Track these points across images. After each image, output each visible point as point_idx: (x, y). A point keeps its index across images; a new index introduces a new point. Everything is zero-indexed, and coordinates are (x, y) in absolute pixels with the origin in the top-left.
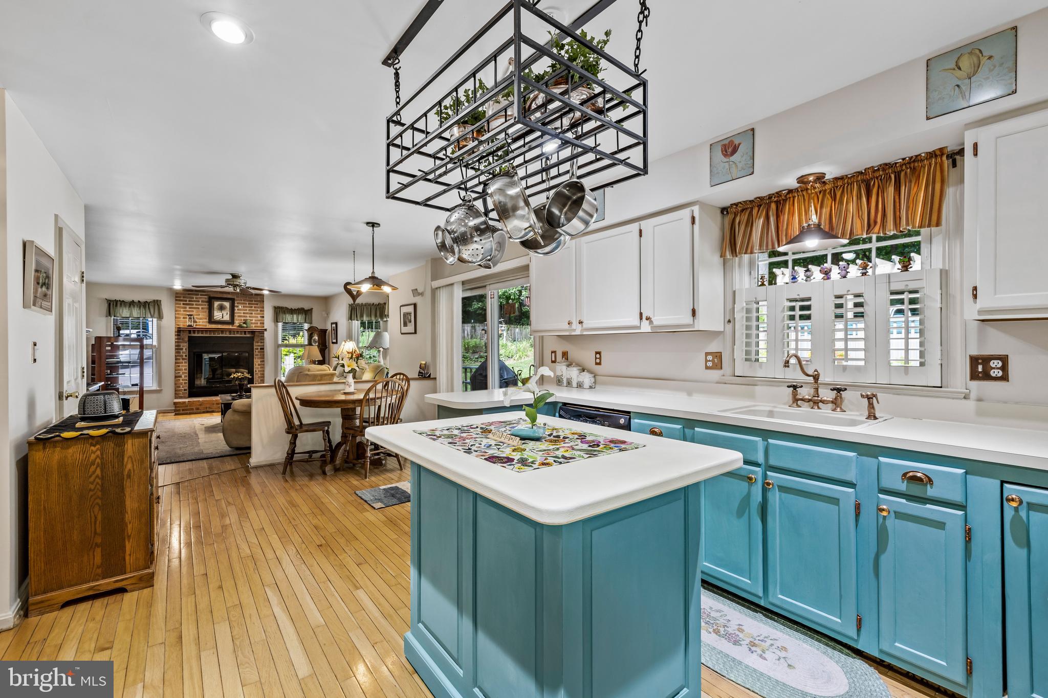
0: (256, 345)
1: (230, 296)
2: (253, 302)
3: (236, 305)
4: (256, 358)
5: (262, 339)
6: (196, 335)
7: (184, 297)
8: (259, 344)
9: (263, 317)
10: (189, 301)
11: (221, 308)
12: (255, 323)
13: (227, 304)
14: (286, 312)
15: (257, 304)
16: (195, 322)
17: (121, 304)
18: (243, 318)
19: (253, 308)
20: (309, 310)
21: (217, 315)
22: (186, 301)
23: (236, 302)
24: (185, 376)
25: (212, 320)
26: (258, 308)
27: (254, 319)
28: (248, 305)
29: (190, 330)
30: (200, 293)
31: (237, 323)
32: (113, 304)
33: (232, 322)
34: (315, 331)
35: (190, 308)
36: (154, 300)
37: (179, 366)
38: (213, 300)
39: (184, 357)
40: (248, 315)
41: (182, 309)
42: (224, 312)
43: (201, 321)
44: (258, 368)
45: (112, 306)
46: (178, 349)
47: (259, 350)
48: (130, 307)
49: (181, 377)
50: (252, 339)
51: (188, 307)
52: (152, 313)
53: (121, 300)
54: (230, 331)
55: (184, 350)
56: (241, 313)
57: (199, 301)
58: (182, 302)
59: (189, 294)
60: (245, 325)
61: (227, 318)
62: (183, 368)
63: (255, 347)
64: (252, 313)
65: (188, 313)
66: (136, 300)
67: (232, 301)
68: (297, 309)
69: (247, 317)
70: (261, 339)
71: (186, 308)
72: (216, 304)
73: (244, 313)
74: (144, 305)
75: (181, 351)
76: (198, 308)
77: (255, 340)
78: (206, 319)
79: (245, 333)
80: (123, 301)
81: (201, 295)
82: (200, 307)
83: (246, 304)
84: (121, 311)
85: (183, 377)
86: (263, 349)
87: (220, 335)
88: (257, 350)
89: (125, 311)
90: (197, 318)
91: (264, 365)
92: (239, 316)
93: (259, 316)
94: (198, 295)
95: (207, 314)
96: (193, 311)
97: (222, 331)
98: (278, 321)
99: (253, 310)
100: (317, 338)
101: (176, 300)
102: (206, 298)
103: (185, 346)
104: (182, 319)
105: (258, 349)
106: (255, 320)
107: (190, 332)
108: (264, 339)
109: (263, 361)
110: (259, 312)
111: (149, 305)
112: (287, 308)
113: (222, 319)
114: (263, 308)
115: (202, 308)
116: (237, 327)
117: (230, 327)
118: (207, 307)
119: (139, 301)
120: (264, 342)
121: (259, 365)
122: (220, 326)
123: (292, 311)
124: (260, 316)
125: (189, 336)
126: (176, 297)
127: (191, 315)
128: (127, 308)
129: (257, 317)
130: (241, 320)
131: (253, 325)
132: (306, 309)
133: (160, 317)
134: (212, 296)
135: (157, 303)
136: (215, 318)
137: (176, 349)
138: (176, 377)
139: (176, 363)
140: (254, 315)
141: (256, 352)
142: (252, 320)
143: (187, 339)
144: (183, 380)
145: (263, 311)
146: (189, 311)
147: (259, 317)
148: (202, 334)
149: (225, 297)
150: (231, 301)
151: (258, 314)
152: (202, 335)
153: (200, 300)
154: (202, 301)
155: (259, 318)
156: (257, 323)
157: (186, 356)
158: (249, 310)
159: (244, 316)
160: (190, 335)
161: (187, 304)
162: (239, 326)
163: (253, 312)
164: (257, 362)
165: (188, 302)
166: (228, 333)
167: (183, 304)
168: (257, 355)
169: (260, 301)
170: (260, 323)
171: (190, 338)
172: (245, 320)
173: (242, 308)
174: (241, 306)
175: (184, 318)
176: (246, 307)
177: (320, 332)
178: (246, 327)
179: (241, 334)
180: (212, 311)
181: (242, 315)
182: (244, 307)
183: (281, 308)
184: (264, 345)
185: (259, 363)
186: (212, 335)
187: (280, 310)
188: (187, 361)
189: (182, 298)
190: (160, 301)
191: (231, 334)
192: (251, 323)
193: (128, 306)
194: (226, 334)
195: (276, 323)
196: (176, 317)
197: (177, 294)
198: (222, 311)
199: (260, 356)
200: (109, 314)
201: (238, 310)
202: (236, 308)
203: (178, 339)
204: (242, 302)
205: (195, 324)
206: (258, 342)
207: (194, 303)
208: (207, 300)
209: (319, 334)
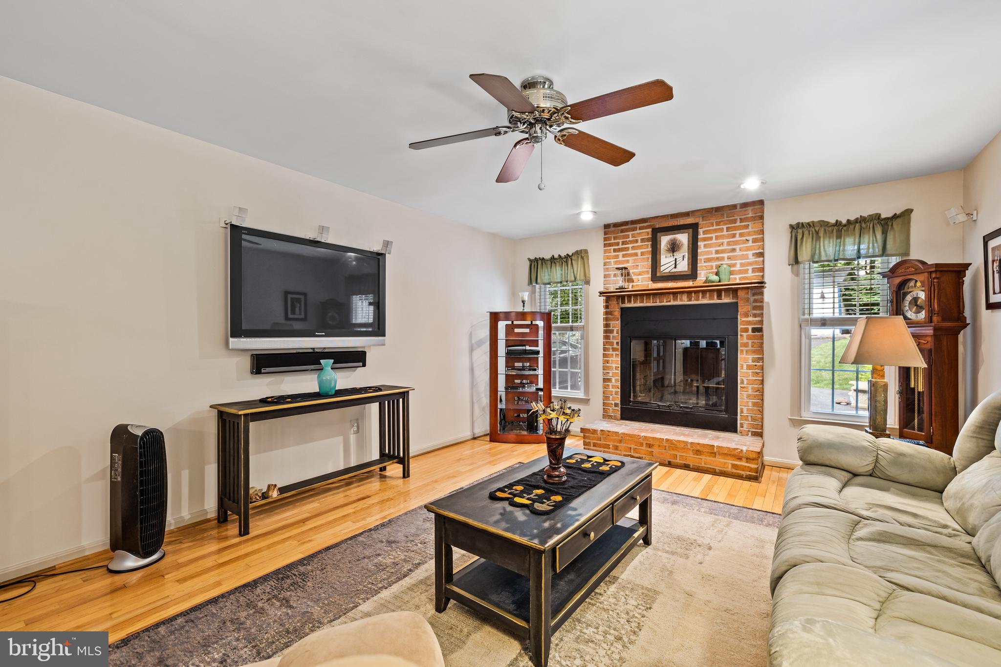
0: (744, 322)
1: (689, 220)
2: (738, 224)
3: (701, 236)
4: (742, 351)
5: (759, 307)
6: (632, 305)
7: (615, 238)
8: (751, 319)
9: (761, 255)
10: (623, 243)
11: (674, 247)
12: (740, 272)
13: (683, 238)
14: (821, 234)
15: (747, 227)
16: (632, 281)
17: (541, 265)
18: (714, 264)
19: (737, 238)
20: (895, 217)
21: (667, 263)
22: (618, 244)
23: (701, 231)
24: (616, 380)
25: (658, 275)
26: (749, 234)
27: (738, 262)
28: (725, 233)
30: (638, 226)
31: (702, 276)
32: (535, 265)
33: (693, 274)
34: (918, 272)
35: (624, 256)
36: (577, 252)
37: (608, 362)
38: (659, 234)
39: (615, 346)
40: (725, 255)
41: (612, 261)
42: (678, 255)
43: (642, 281)
44: (747, 375)
46: (607, 331)
47: (750, 332)
48: (551, 266)
49: (609, 380)
50: (734, 306)
51: (621, 254)
52: (575, 272)
53: (541, 257)
54: (689, 293)
55: (615, 334)
56: (711, 253)
57: (637, 241)
58: (612, 248)
59: (622, 231)
60: (716, 278)
61: (683, 266)
62: (614, 366)
63: (740, 327)
64: (734, 250)
65: (621, 266)
66: (556, 255)
67: (693, 231)
68: (857, 221)
69: (722, 259)
70: (755, 308)
71: (617, 256)
72: (665, 240)
73: (717, 252)
74: (565, 260)
75: (611, 335)
76: (636, 255)
77: (740, 309)
78: (648, 272)
79: (719, 293)
80: (543, 259)
81: (640, 229)
82: (639, 251)
83: (722, 230)
84: (543, 274)
85: (613, 381)
86: (760, 330)
87: (672, 303)
88: (745, 334)
89: (546, 274)
90: (635, 274)
91: (762, 368)
92: (708, 260)
93: (750, 253)
94: (634, 229)
95: (650, 263)
96: (628, 261)
97: (675, 293)
98: (800, 259)
99: (736, 243)
100: (922, 295)
101: (605, 245)
102: (648, 233)
103: (616, 325)
104: (612, 278)
105: (746, 330)
106: (742, 265)
107: (623, 297)
108: (761, 308)
109: (762, 359)
110: (750, 244)
111: (572, 259)
112: (824, 224)
113: (674, 270)
114: (762, 232)
115: (642, 254)
116: (704, 283)
117: (690, 283)
118: (650, 249)
119: (560, 256)
120: (762, 315)
121: (749, 367)
122: (670, 285)
123: (839, 229)
124: (754, 254)
125: (622, 309)
126: (605, 239)
127: (626, 268)
128: (549, 269)
129: (747, 257)
130: (710, 268)
131: (738, 277)
132: (887, 215)
133: (586, 279)
134: (657, 227)
135: (582, 255)
136: (662, 268)
137: (605, 332)
138: (605, 380)
139: (605, 356)
140: (738, 253)
141: (743, 338)
142: (734, 265)
143: (618, 313)
144: (613, 386)
145: (763, 240)
146: (622, 262)
147: (750, 256)
148: (642, 302)
149: (681, 223)
150: (690, 231)
151: (748, 249)
152: (643, 304)
153: (639, 239)
154: (643, 240)
155: (752, 259)
156: (747, 271)
157: (617, 343)
158: (729, 244)
159: (718, 259)
160: (624, 306)
161: (619, 250)
162: (707, 280)
163: (737, 247)
164: (746, 360)
165: (620, 246)
166: (685, 297)
167: (615, 250)
168: (746, 345)
169: (753, 219)
170: (754, 271)
172: (719, 267)
173: (714, 241)
174: (711, 238)
175: (615, 275)
176: (722, 237)
177: (934, 275)
178: (720, 282)
179: (711, 298)
180: (658, 257)
181: (714, 256)
182: (717, 237)
183: (810, 225)
184: (761, 322)
185: (751, 363)
186: (658, 304)
187: (806, 233)
188: (619, 353)
189: (613, 241)
190: (586, 251)
191: (690, 300)
192: (731, 273)
193: (549, 266)
194: (681, 300)
195: (795, 267)
196: (605, 276)
197: (605, 233)
198: (675, 254)
199: (752, 346)
200: (530, 282)
201: (705, 246)
202: (701, 244)
203: (606, 313)
204: (715, 227)
205: (631, 284)
206: (746, 315)
207: (630, 246)
208: (650, 236)
209: (932, 283)
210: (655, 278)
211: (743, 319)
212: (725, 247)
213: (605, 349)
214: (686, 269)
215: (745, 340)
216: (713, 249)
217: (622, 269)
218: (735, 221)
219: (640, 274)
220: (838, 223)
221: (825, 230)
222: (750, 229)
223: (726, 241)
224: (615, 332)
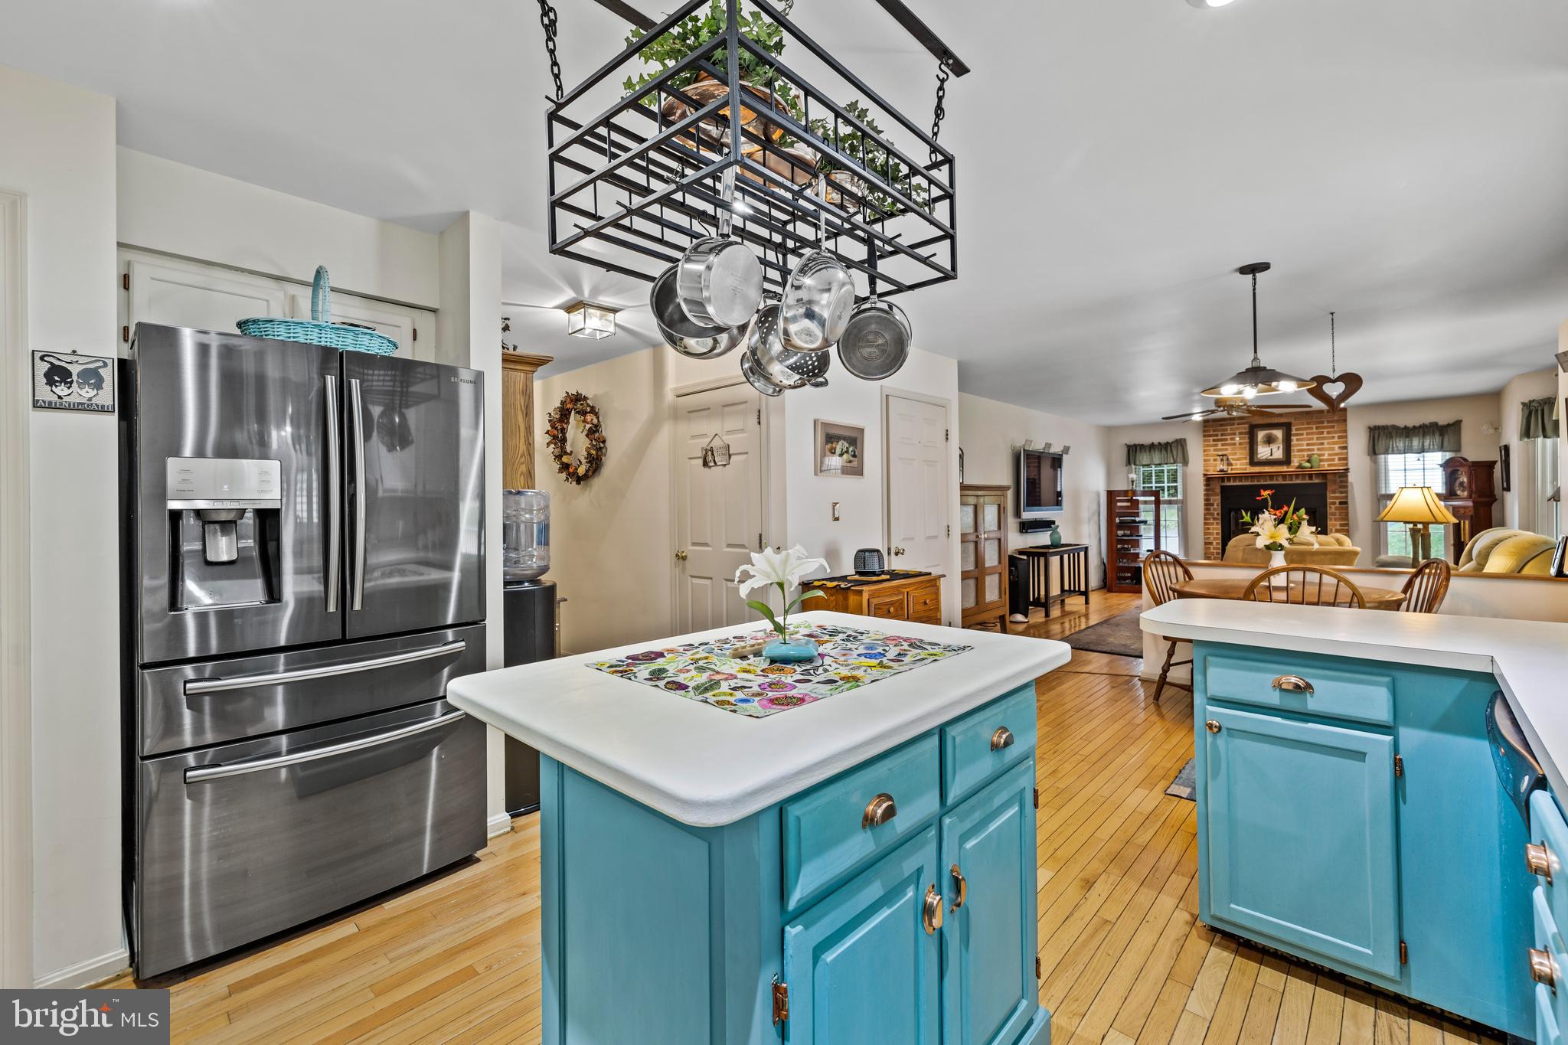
0: (1332, 497)
1: (1283, 420)
2: (1325, 424)
3: (1294, 432)
4: (1331, 519)
5: (1344, 486)
6: (1232, 483)
7: (1214, 431)
8: (1337, 494)
9: (1346, 448)
10: (1222, 435)
11: (1269, 440)
12: (1328, 460)
13: (1278, 434)
14: (1394, 434)
15: (1333, 427)
16: (1229, 464)
17: (1141, 449)
18: (1306, 453)
19: (1325, 435)
20: (1449, 425)
21: (1263, 452)
22: (1217, 435)
23: (1293, 428)
24: (1217, 544)
25: (1255, 460)
26: (1335, 432)
27: (1326, 453)
28: (1314, 430)
29: (1223, 477)
30: (1236, 422)
31: (1295, 462)
32: (1133, 450)
33: (1287, 461)
34: (1462, 465)
35: (1223, 445)
36: (1176, 440)
37: (1209, 529)
38: (1255, 429)
39: (1216, 516)
40: (1315, 447)
41: (1212, 448)
42: (1274, 447)
43: (1240, 465)
45: (1133, 452)
46: (1208, 504)
47: (1337, 505)
48: (1150, 451)
49: (1211, 543)
50: (1324, 486)
51: (1220, 443)
52: (1175, 457)
53: (1141, 443)
54: (1284, 475)
55: (1215, 506)
56: (1302, 445)
57: (1235, 434)
58: (1211, 438)
59: (1221, 425)
60: (1308, 465)
61: (1278, 453)
62: (1215, 532)
63: (1329, 501)
64: (1322, 444)
65: (1220, 453)
66: (1156, 442)
67: (1287, 428)
68: (1420, 426)
69: (1313, 450)
70: (1341, 487)
71: (1216, 445)
72: (1261, 435)
73: (1308, 445)
74: (1165, 447)
75: (1212, 507)
76: (1235, 444)
77: (1329, 488)
78: (1246, 458)
79: (1311, 476)
80: (1142, 445)
81: (1238, 424)
82: (1237, 442)
83: (1312, 428)
84: (1141, 458)
85: (1215, 544)
86: (1346, 503)
87: (1269, 482)
88: (1333, 506)
89: (1145, 457)
90: (1233, 459)
92: (1299, 451)
93: (1336, 446)
94: (1233, 424)
95: (1248, 451)
96: (1226, 449)
97: (1271, 475)
98: (1377, 451)
99: (1324, 438)
100: (1465, 480)
101: (1204, 436)
102: (1245, 428)
103: (1217, 500)
104: (1212, 462)
105: (1334, 503)
106: (1329, 455)
107: (1223, 479)
108: (1346, 487)
110: (1336, 440)
111: (1171, 446)
112: (1395, 428)
113: (1270, 458)
114: (1345, 431)
115: (1240, 444)
116: (1297, 468)
117: (1285, 469)
118: (1247, 440)
119: (1159, 443)
120: (1347, 492)
122: (1267, 469)
123: (1409, 431)
124: (1340, 448)
125: (1222, 486)
126: (1204, 431)
127: (1225, 455)
128: (1148, 453)
129: (1333, 449)
130: (1304, 456)
131: (1326, 463)
132: (1441, 423)
133: (1185, 462)
134: (1254, 423)
135: (1181, 443)
136: (1259, 456)
137: (1205, 505)
138: (1206, 543)
139: (1205, 524)
140: (1326, 446)
141: (1331, 509)
142: (1323, 455)
143: (1218, 490)
144: (1214, 548)
145: (1346, 437)
146: (1221, 450)
147: (1336, 449)
148: (1240, 481)
149: (1276, 421)
150: (1284, 428)
151: (1334, 443)
152: (1240, 484)
153: (1237, 432)
154: (1241, 433)
155: (1337, 451)
156: (1333, 460)
157: (1218, 514)
158: (1318, 439)
159: (1309, 450)
160: (1223, 484)
161: (1218, 440)
162: (1300, 466)
163: (1326, 442)
164: (1334, 525)
165: (1219, 437)
166: (1280, 478)
167: (1214, 440)
168: (1334, 514)
169: (1337, 421)
170: (1340, 459)
171: (1223, 488)
172: (1310, 456)
173: (1305, 436)
174: (1302, 434)
175: (1215, 460)
176: (1313, 433)
177: (1472, 468)
178: (1311, 468)
179: (1304, 479)
180: (1255, 447)
181: (1305, 447)
182: (1307, 434)
183: (1384, 428)
184: (1347, 497)
185: (1338, 527)
186: (1256, 483)
187: (1382, 433)
188: (1219, 521)
189: (1211, 433)
190: (1185, 440)
191: (1285, 480)
192: (1321, 461)
193: (1148, 451)
194: (1277, 480)
195: (1374, 457)
196: (1205, 460)
197: (1205, 427)
198: (1271, 445)
199: (1340, 515)
200: (1129, 463)
201: (1297, 440)
202: (1294, 438)
203: (1206, 490)
204: (1306, 426)
205: (1230, 467)
206: (1334, 492)
207: (1229, 437)
208: (1247, 430)
209: (1471, 473)
210: (1253, 462)
211: (1332, 495)
212: (1315, 441)
213: (1205, 519)
214: (1281, 457)
215: (1333, 510)
216: (1305, 443)
217: (1223, 456)
218: (1323, 422)
219: (1238, 459)
220: (1406, 428)
221: (1397, 432)
222: (1336, 429)
223: (1315, 437)
224: (1215, 505)
